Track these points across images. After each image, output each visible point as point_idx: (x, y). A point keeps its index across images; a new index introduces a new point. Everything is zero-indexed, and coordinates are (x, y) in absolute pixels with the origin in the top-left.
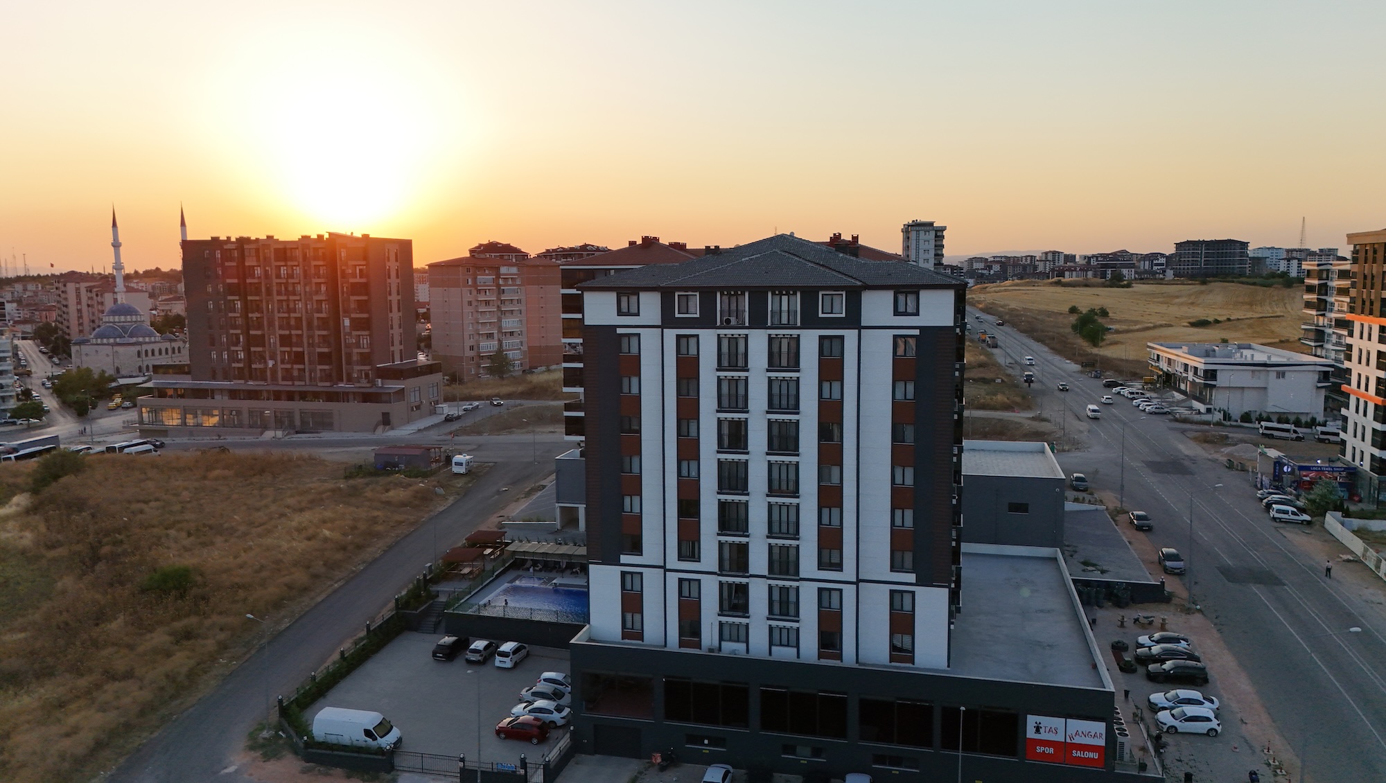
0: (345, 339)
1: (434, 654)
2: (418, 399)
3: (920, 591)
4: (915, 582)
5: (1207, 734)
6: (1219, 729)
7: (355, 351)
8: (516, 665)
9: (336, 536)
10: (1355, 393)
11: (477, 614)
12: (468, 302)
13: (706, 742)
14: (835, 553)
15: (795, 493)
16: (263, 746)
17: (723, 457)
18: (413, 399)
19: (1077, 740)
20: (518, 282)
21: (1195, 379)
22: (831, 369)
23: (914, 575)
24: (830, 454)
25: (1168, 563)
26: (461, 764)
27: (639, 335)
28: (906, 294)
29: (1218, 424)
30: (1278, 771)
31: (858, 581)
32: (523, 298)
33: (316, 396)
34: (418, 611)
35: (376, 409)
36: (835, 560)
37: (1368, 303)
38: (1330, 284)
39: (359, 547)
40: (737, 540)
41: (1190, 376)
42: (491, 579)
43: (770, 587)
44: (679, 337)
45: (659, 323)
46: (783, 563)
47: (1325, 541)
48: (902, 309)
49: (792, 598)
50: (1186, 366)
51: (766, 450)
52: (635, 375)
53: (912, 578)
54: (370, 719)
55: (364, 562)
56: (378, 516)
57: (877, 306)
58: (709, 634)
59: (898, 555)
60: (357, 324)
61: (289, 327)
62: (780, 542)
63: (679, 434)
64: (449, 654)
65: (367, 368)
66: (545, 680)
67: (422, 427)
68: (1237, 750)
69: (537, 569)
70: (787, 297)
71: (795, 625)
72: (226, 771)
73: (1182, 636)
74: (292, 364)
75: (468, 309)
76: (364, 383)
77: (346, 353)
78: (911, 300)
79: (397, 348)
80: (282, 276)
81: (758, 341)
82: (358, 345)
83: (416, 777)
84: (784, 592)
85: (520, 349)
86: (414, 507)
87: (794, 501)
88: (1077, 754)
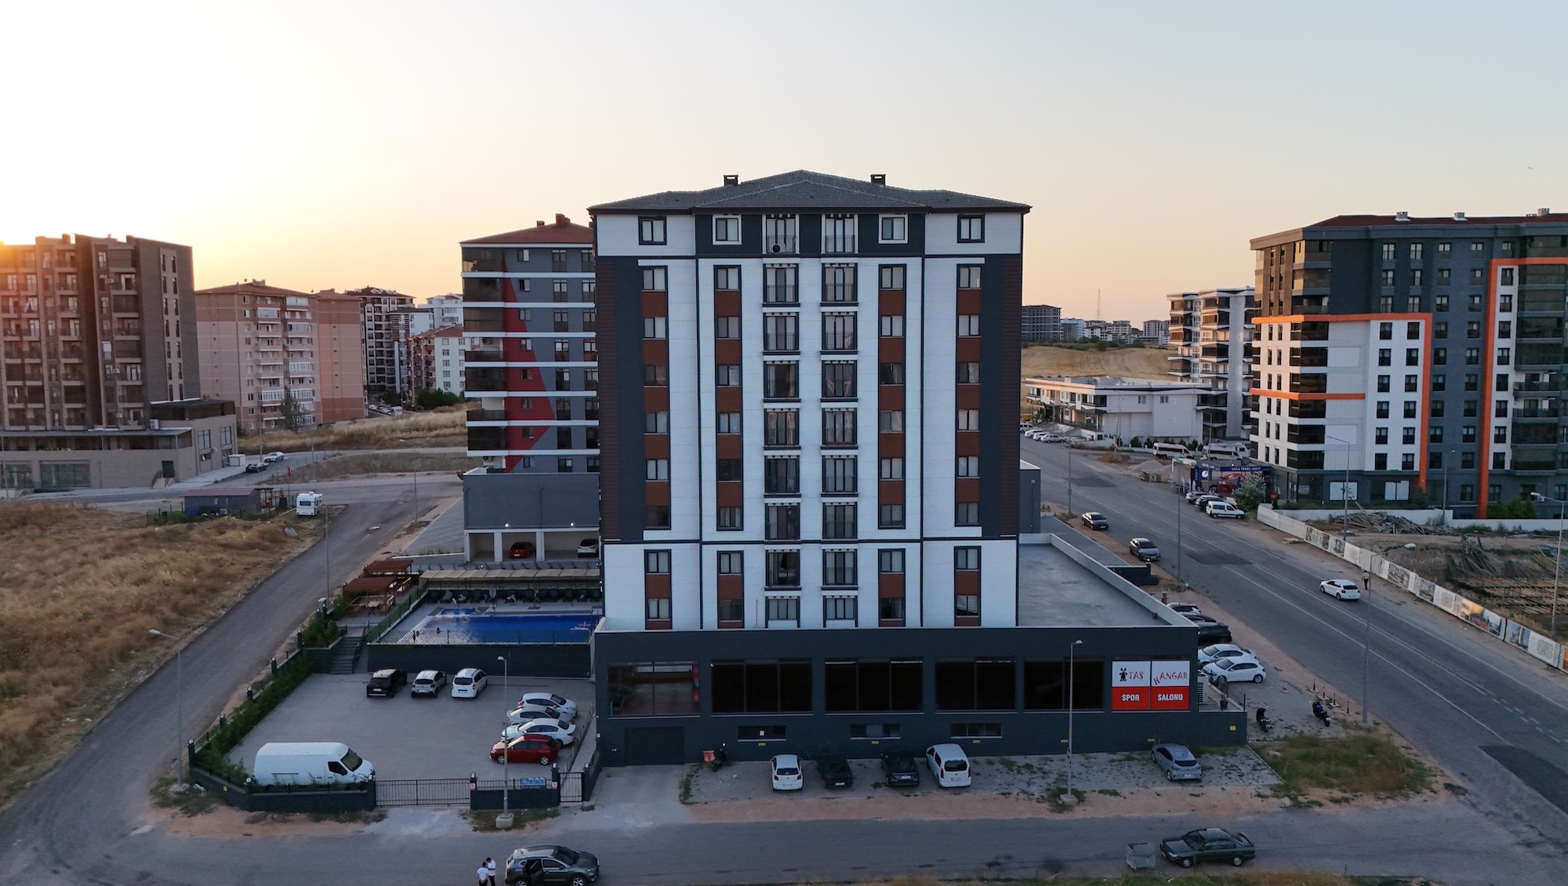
0: (105, 370)
1: (370, 689)
2: (207, 445)
3: (985, 545)
4: (980, 535)
5: (1254, 681)
6: (1264, 674)
7: (120, 383)
8: (478, 694)
9: (175, 577)
10: (1264, 394)
11: (411, 642)
12: (246, 339)
13: (762, 733)
14: (897, 510)
15: (853, 444)
16: (176, 802)
17: (770, 406)
18: (201, 445)
19: (1163, 683)
20: (308, 316)
21: (1084, 406)
22: (892, 303)
23: (981, 528)
24: (892, 398)
25: (1142, 551)
26: (473, 786)
27: (665, 268)
28: (970, 218)
29: (1112, 449)
30: (1332, 704)
31: (922, 540)
32: (315, 337)
33: (61, 443)
34: (331, 647)
35: (153, 458)
36: (897, 517)
37: (1276, 304)
38: (1194, 314)
39: (213, 591)
40: (786, 501)
41: (1079, 405)
42: (408, 612)
43: (825, 553)
44: (717, 268)
45: (693, 253)
46: (840, 525)
47: (1263, 530)
48: (965, 235)
49: (849, 564)
50: (1073, 395)
51: (820, 396)
52: (661, 316)
53: (977, 531)
54: (335, 750)
55: (223, 607)
56: (221, 559)
57: (940, 232)
58: (754, 617)
59: (963, 507)
60: (119, 350)
61: (21, 354)
62: (836, 500)
63: (717, 383)
64: (389, 689)
65: (140, 405)
66: (528, 701)
67: (220, 479)
68: (1285, 691)
69: (460, 599)
70: (842, 221)
71: (852, 593)
72: (138, 832)
73: (1194, 605)
74: (26, 403)
75: (245, 348)
76: (133, 425)
77: (106, 388)
78: (976, 223)
79: (175, 382)
80: (10, 287)
81: (810, 272)
82: (123, 376)
83: (411, 811)
84: (840, 558)
85: (312, 400)
86: (265, 549)
87: (851, 453)
88: (1162, 698)
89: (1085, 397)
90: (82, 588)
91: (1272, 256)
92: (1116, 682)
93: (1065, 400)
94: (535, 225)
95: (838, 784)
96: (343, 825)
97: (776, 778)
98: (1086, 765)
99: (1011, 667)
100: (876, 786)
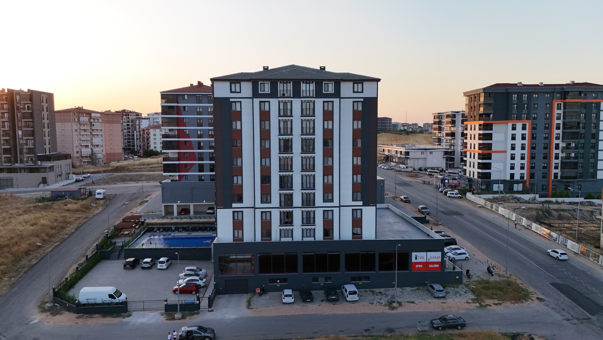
1: (125, 266)
2: (60, 171)
3: (364, 209)
4: (362, 205)
5: (465, 259)
6: (469, 257)
7: (25, 147)
8: (168, 267)
9: (47, 223)
10: (469, 151)
11: (141, 247)
12: (76, 130)
13: (278, 281)
14: (330, 195)
15: (313, 170)
16: (48, 310)
17: (281, 155)
18: (57, 171)
19: (431, 260)
20: (100, 121)
21: (401, 156)
22: (328, 116)
23: (362, 202)
24: (328, 152)
25: (423, 210)
26: (166, 303)
27: (241, 102)
28: (358, 83)
29: (411, 172)
30: (494, 268)
31: (340, 207)
32: (103, 129)
34: (109, 250)
35: (38, 176)
36: (330, 198)
37: (473, 117)
38: (442, 120)
39: (63, 228)
40: (288, 192)
41: (399, 155)
42: (140, 235)
43: (302, 212)
44: (260, 102)
45: (252, 96)
46: (308, 201)
47: (469, 202)
48: (356, 90)
49: (312, 216)
50: (397, 151)
51: (301, 152)
52: (239, 120)
53: (361, 203)
54: (111, 290)
55: (66, 234)
56: (66, 215)
57: (346, 89)
58: (275, 236)
59: (355, 194)
60: (25, 134)
62: (307, 191)
63: (261, 146)
64: (133, 266)
65: (33, 155)
66: (187, 270)
67: (65, 184)
68: (477, 263)
69: (160, 231)
70: (309, 84)
71: (313, 227)
72: (33, 322)
73: (442, 231)
75: (75, 133)
76: (30, 163)
77: (20, 149)
78: (360, 85)
79: (47, 146)
81: (297, 103)
82: (26, 144)
83: (141, 313)
84: (308, 213)
85: (102, 153)
86: (83, 211)
87: (313, 173)
88: (431, 266)
89: (401, 152)
90: (10, 227)
91: (472, 98)
92: (414, 260)
93: (394, 153)
94: (189, 86)
95: (307, 300)
96: (115, 319)
97: (284, 298)
98: (402, 292)
99: (374, 255)
100: (322, 301)
